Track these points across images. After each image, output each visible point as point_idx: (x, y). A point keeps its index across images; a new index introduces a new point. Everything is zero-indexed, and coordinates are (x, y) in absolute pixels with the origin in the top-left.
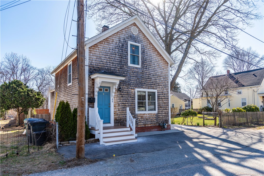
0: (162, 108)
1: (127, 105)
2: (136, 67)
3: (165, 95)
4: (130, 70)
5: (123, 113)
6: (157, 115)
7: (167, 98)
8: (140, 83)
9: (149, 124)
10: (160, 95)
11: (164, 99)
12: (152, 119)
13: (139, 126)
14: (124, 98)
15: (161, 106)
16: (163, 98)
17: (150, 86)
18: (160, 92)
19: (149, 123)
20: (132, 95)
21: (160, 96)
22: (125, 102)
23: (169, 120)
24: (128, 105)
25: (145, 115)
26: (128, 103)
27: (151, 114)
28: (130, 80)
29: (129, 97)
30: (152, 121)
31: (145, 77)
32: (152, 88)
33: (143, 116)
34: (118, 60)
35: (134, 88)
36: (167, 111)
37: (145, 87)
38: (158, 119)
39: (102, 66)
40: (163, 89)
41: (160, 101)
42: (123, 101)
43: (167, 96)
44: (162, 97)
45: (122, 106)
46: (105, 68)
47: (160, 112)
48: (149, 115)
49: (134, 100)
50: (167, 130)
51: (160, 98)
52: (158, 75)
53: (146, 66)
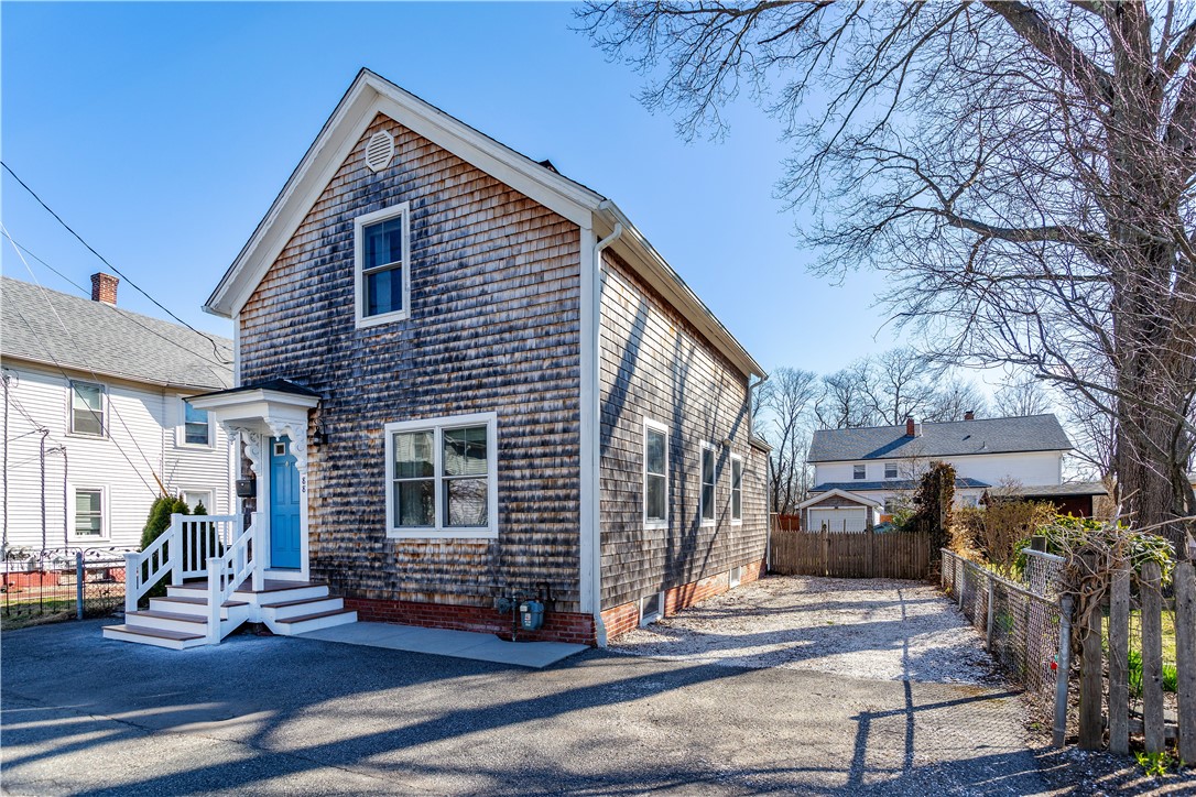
0: (529, 509)
1: (352, 499)
2: (387, 325)
3: (552, 432)
4: (361, 346)
5: (339, 536)
6: (498, 554)
7: (569, 447)
8: (406, 392)
9: (451, 593)
10: (513, 441)
11: (545, 455)
12: (467, 568)
13: (402, 598)
14: (341, 472)
15: (523, 499)
16: (540, 450)
17: (456, 399)
18: (519, 418)
19: (448, 587)
20: (373, 456)
21: (515, 446)
22: (344, 490)
23: (577, 582)
24: (355, 502)
25: (429, 549)
26: (355, 494)
27: (461, 542)
28: (363, 390)
29: (358, 464)
30: (463, 582)
31: (427, 358)
32: (466, 407)
33: (422, 549)
34: (319, 318)
35: (379, 425)
36: (566, 531)
37: (428, 407)
38: (498, 572)
39: (274, 363)
40: (535, 400)
41: (517, 473)
42: (338, 485)
43: (566, 436)
44: (532, 445)
45: (335, 504)
46: (282, 367)
47: (516, 537)
48: (451, 549)
49: (379, 480)
50: (560, 640)
51: (513, 457)
52: (506, 326)
53: (434, 298)
